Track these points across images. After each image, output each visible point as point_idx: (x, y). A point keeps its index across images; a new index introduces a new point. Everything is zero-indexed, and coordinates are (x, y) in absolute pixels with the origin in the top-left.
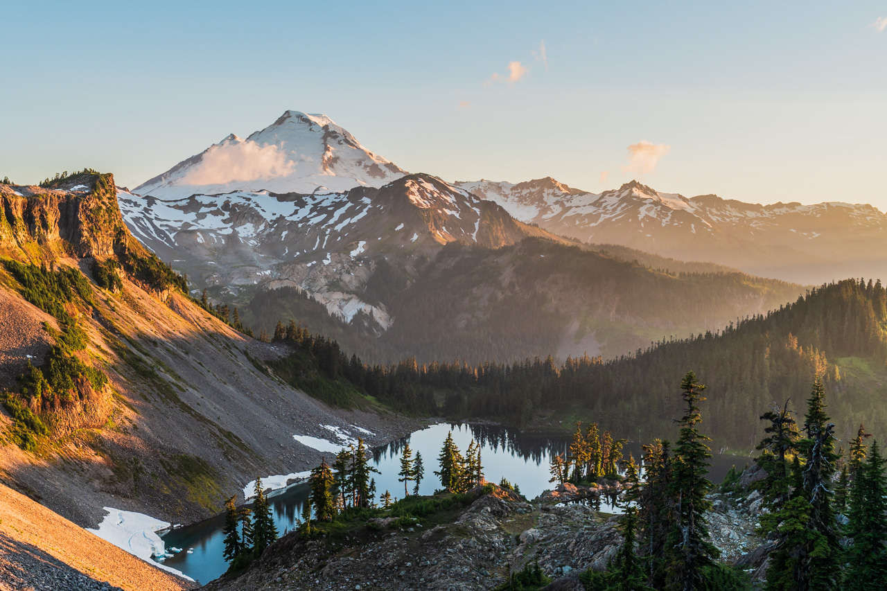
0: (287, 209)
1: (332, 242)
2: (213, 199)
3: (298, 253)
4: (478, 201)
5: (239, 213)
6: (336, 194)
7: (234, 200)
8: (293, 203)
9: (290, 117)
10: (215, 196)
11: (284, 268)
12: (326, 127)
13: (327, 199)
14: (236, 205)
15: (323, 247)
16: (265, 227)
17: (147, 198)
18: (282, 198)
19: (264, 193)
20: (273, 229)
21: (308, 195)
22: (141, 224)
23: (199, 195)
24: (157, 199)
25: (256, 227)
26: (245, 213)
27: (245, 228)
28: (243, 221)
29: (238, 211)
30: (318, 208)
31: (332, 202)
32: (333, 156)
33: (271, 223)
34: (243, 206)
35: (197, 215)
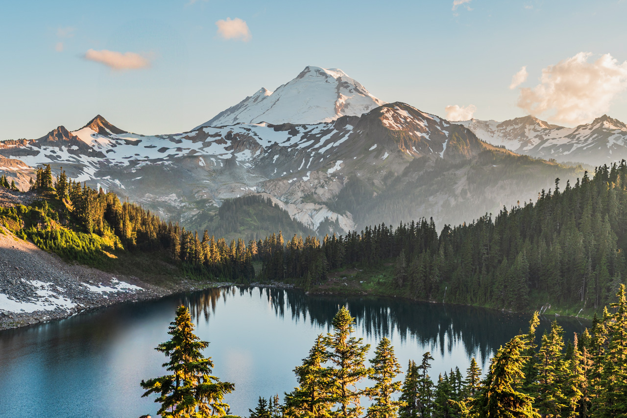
0: (281, 138)
1: (316, 162)
2: (218, 130)
3: (285, 173)
4: (448, 125)
5: (240, 141)
6: (325, 123)
7: (236, 130)
8: (287, 132)
9: (310, 71)
10: (221, 127)
11: (268, 184)
12: (339, 79)
13: (317, 128)
14: (237, 134)
15: (307, 167)
16: (261, 152)
18: (278, 128)
19: (263, 125)
20: (267, 154)
21: (300, 125)
23: (206, 127)
25: (253, 153)
26: (245, 141)
27: (243, 154)
28: (242, 148)
29: (239, 139)
30: (309, 135)
31: (320, 130)
32: (344, 103)
33: (266, 149)
34: (243, 135)
35: (204, 143)
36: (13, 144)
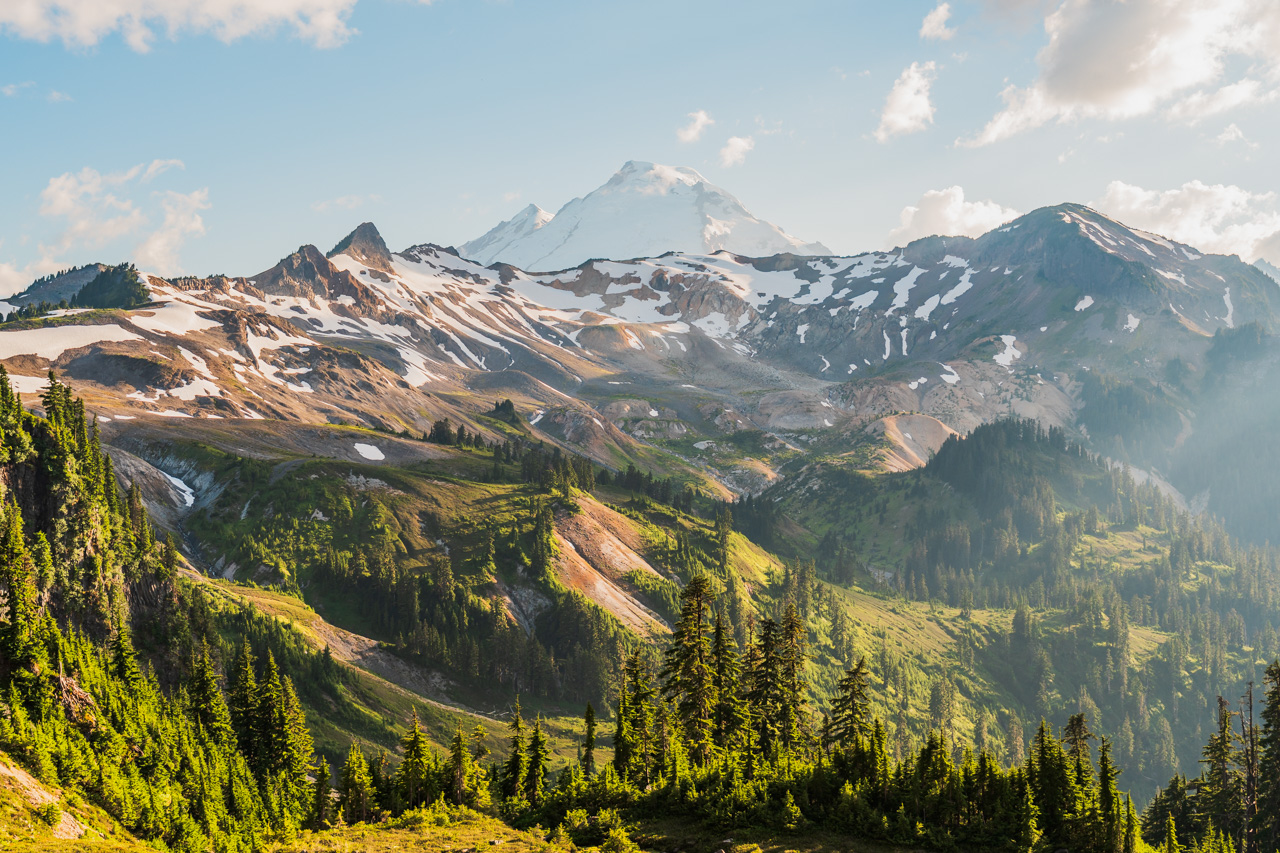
0: (785, 284)
1: (921, 341)
2: (630, 269)
3: (853, 367)
4: (1198, 257)
5: (692, 294)
6: (876, 254)
7: (673, 270)
8: (791, 274)
9: (635, 171)
10: (633, 261)
11: (858, 393)
12: (699, 186)
13: (860, 264)
14: (678, 278)
15: (905, 353)
16: (752, 319)
17: (497, 266)
18: (764, 265)
19: (726, 257)
20: (771, 323)
21: (818, 259)
22: (503, 314)
23: (601, 260)
25: (733, 322)
26: (705, 293)
27: (709, 322)
28: (701, 308)
29: (686, 289)
30: (850, 281)
31: (873, 270)
32: (718, 233)
33: (761, 312)
34: (694, 280)
35: (605, 298)
36: (197, 288)
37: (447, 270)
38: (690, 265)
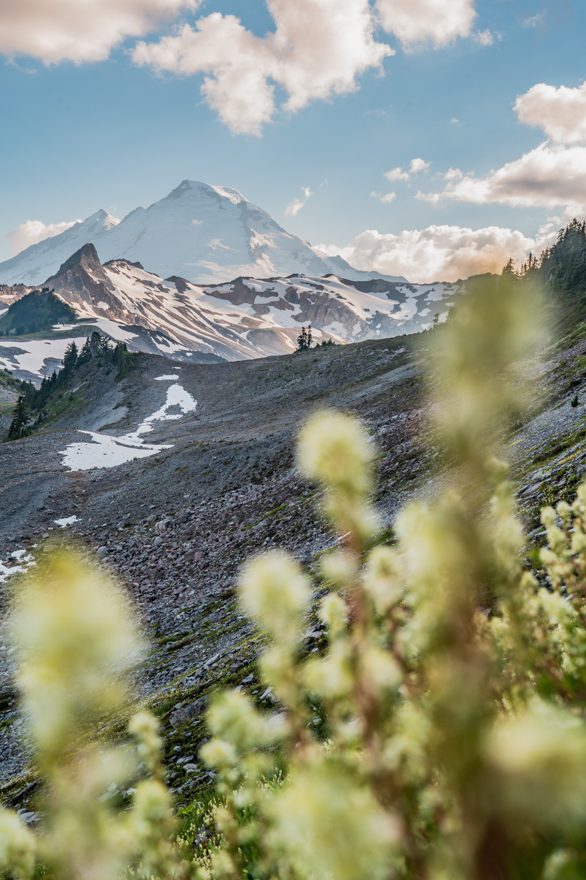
0: (382, 303)
2: (270, 285)
5: (318, 307)
6: (444, 283)
8: (384, 295)
9: (190, 188)
10: (271, 280)
12: (243, 204)
13: (433, 290)
14: (304, 294)
16: (363, 328)
17: (173, 279)
18: (363, 287)
19: (334, 279)
22: (191, 317)
23: (248, 278)
24: (188, 282)
25: (348, 327)
26: (328, 307)
28: (326, 318)
29: (312, 303)
30: (428, 303)
31: (443, 295)
32: (260, 244)
33: (369, 323)
34: (317, 296)
35: (254, 307)
37: (138, 280)
38: (312, 285)
